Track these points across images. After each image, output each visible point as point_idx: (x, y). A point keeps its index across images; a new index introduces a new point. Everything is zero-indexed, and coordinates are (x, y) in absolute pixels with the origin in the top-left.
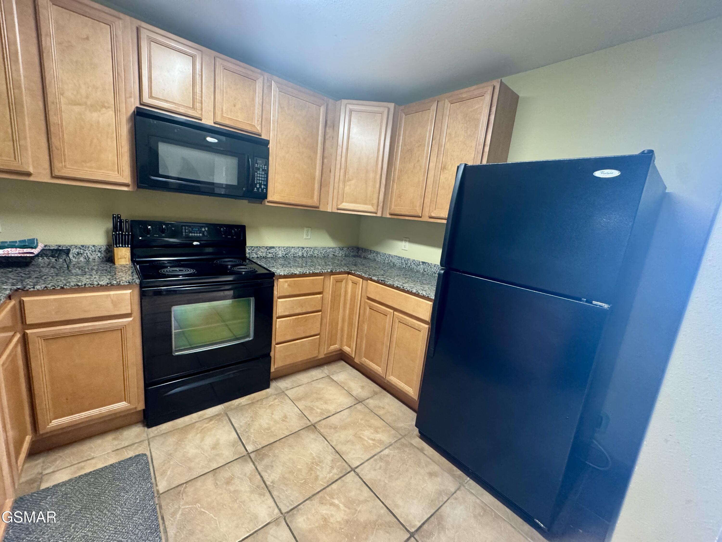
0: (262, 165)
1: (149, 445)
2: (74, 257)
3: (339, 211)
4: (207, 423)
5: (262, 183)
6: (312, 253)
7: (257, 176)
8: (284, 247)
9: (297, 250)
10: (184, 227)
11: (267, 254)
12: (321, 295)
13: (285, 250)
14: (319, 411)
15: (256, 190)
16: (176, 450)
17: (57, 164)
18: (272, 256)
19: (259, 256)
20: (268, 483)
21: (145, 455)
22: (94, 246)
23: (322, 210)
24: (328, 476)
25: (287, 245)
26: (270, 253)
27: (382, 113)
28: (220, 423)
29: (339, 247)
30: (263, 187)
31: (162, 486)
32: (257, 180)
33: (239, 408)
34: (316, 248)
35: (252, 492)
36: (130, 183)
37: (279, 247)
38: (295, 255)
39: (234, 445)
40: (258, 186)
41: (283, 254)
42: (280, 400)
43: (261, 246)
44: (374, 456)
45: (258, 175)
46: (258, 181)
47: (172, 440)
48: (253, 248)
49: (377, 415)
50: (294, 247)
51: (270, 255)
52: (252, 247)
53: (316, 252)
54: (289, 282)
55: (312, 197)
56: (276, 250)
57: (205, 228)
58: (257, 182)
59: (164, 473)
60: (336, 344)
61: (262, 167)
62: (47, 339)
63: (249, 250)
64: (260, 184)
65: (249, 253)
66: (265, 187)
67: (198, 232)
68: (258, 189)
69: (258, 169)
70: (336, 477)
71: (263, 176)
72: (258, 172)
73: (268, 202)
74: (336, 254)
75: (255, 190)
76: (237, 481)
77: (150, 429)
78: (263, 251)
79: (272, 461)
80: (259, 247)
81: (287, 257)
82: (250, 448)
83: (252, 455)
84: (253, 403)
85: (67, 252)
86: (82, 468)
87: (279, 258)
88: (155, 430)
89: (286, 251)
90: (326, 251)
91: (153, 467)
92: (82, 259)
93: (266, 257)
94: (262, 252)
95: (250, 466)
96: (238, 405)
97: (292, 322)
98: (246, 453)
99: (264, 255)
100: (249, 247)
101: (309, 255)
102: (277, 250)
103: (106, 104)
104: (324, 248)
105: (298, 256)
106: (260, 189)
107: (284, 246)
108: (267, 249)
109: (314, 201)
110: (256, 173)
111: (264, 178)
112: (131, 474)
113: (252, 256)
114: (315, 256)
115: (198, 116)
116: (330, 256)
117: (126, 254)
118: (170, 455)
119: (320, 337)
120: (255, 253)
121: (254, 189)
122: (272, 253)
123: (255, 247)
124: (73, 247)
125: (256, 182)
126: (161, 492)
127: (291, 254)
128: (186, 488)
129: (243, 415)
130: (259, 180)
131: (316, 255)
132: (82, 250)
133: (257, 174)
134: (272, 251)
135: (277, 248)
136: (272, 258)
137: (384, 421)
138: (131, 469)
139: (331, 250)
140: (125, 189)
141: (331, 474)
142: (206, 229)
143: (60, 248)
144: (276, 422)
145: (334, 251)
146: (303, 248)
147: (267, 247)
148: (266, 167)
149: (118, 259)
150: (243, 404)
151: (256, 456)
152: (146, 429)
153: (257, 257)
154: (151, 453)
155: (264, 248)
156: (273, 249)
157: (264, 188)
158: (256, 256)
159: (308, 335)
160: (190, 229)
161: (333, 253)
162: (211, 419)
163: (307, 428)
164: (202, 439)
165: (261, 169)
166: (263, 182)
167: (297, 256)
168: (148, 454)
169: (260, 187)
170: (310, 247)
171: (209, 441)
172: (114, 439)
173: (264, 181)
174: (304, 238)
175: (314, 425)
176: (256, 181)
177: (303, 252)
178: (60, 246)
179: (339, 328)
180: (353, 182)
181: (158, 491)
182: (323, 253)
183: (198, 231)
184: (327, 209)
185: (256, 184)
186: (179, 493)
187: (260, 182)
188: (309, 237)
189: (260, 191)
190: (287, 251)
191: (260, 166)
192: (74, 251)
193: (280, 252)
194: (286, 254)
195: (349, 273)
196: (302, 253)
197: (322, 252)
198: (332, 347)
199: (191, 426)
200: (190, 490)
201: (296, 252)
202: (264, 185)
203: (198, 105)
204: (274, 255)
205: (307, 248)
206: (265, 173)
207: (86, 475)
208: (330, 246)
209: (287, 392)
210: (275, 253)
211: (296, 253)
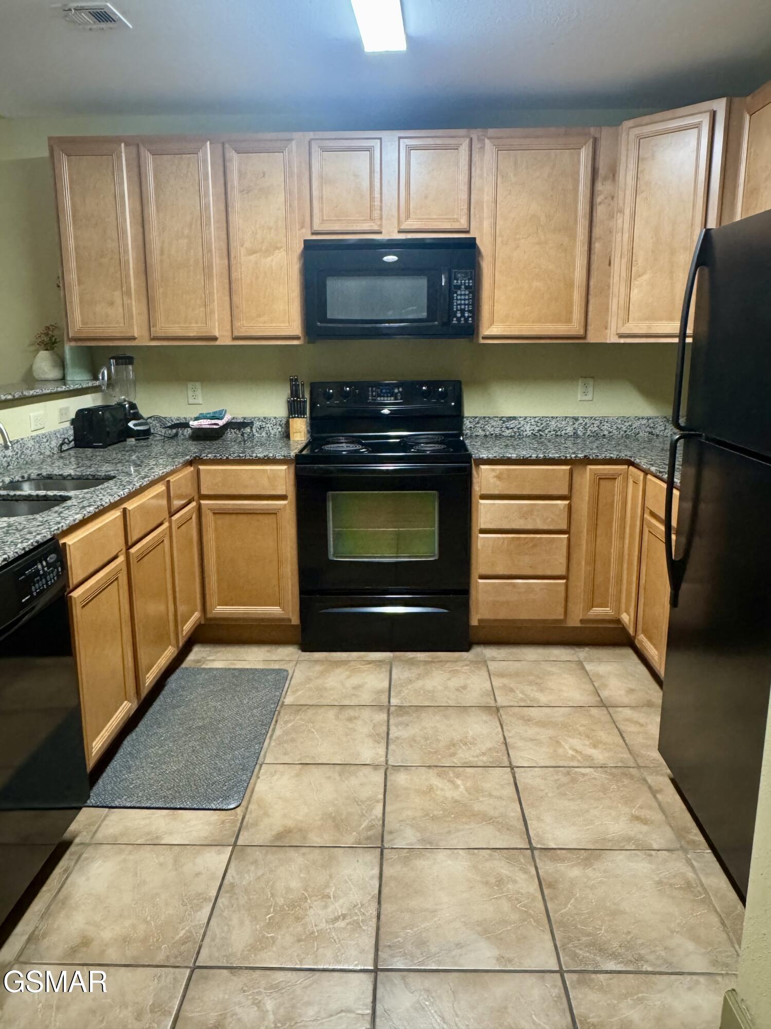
0: (465, 280)
1: (296, 665)
2: (257, 431)
3: (622, 341)
4: (362, 665)
5: (465, 308)
6: (596, 429)
7: (457, 299)
8: (535, 418)
9: (563, 423)
10: (370, 389)
11: (503, 429)
12: (567, 502)
13: (538, 422)
14: (521, 695)
15: (456, 322)
16: (317, 678)
17: (237, 324)
18: (513, 434)
19: (488, 433)
20: (391, 736)
21: (287, 671)
22: (275, 418)
23: (592, 341)
24: (471, 759)
25: (541, 415)
26: (507, 428)
27: (698, 126)
28: (378, 669)
29: (665, 417)
30: (466, 315)
31: (289, 700)
32: (457, 305)
33: (412, 662)
34: (606, 418)
35: (370, 736)
36: (300, 335)
37: (526, 418)
38: (559, 433)
39: (379, 692)
40: (459, 315)
41: (533, 430)
42: (473, 669)
43: (491, 416)
44: (559, 767)
45: (459, 297)
46: (459, 307)
47: (318, 668)
48: (477, 419)
49: (619, 730)
50: (557, 417)
51: (507, 433)
52: (476, 417)
53: (606, 427)
54: (498, 472)
55: (569, 320)
56: (519, 423)
57: (398, 389)
58: (457, 308)
59: (294, 692)
60: (607, 607)
61: (465, 283)
62: (218, 513)
63: (470, 422)
64: (463, 311)
65: (471, 427)
66: (470, 315)
67: (389, 395)
68: (459, 319)
69: (459, 287)
70: (480, 764)
71: (467, 297)
72: (459, 292)
73: (484, 338)
74: (657, 431)
75: (454, 322)
76: (359, 722)
77: (304, 653)
78: (494, 424)
79: (411, 721)
80: (489, 417)
81: (541, 435)
82: (394, 701)
83: (392, 709)
84: (432, 662)
85: (250, 424)
86: (234, 664)
87: (527, 436)
88: (307, 655)
89: (539, 424)
90: (631, 426)
91: (289, 684)
92: (264, 434)
93: (501, 435)
94: (493, 426)
95: (384, 716)
96: (411, 659)
97: (506, 542)
98: (387, 704)
99: (497, 431)
100: (471, 417)
101: (589, 433)
102: (522, 422)
103: (279, 245)
104: (624, 419)
105: (565, 434)
106: (462, 319)
107: (534, 416)
108: (502, 422)
109: (574, 327)
110: (455, 295)
111: (469, 299)
112: (267, 681)
113: (476, 434)
114: (604, 435)
115: (376, 228)
116: (641, 434)
117: (301, 427)
118: (309, 680)
119: (567, 582)
120: (481, 428)
121: (453, 320)
122: (512, 428)
123: (480, 418)
124: (256, 419)
125: (455, 309)
126: (285, 704)
127: (549, 430)
128: (308, 708)
129: (410, 669)
130: (461, 304)
131: (606, 433)
132: (264, 423)
133: (457, 295)
134: (511, 424)
135: (521, 419)
136: (511, 437)
137: (624, 741)
138: (269, 677)
139: (644, 422)
140: (295, 342)
141: (476, 759)
142: (401, 390)
143: (245, 421)
144: (446, 688)
145: (652, 425)
146: (576, 419)
147: (503, 417)
148: (471, 281)
149: (294, 433)
150: (419, 659)
151: (396, 710)
152: (300, 652)
153: (485, 436)
154: (293, 673)
155: (496, 419)
156: (513, 421)
157: (469, 317)
158: (483, 433)
159: (540, 573)
160: (379, 391)
161: (648, 429)
162: (370, 662)
163: (486, 708)
164: (349, 677)
165: (463, 287)
166: (467, 307)
167: (563, 434)
168: (290, 672)
169: (463, 315)
170: (591, 418)
171: (355, 680)
172: (268, 651)
173: (468, 305)
174: (579, 399)
175: (498, 709)
176: (455, 307)
177: (576, 426)
178: (245, 419)
179: (612, 574)
180: (646, 277)
181: (283, 702)
182: (624, 428)
183: (389, 393)
184: (606, 339)
185: (456, 312)
186: (300, 710)
187: (463, 307)
188: (589, 397)
189: (463, 322)
190: (542, 424)
191: (461, 283)
192: (257, 424)
193: (528, 427)
194: (539, 430)
195: (630, 463)
196: (574, 429)
197: (619, 426)
198: (598, 612)
199: (345, 663)
200: (311, 712)
201: (559, 426)
202: (469, 311)
203: (376, 214)
204: (515, 433)
205: (586, 418)
206: (470, 292)
207: (234, 669)
208: (641, 415)
209: (489, 663)
210: (518, 429)
211: (560, 429)
